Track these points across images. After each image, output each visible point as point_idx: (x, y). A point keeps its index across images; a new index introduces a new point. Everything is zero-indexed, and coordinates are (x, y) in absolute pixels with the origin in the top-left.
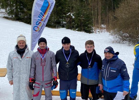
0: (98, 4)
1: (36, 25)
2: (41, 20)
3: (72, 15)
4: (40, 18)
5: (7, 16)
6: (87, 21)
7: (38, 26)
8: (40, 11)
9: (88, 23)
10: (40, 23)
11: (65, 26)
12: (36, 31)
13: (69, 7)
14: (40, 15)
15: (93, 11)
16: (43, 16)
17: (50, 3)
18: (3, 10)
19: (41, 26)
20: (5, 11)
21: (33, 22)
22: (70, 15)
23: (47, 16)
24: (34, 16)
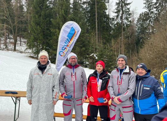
0: (121, 47)
1: (62, 50)
2: (67, 46)
3: (95, 56)
4: (66, 44)
5: (33, 56)
6: (110, 62)
7: (63, 51)
8: (67, 38)
9: (111, 64)
10: (66, 48)
11: (88, 66)
12: (61, 56)
13: (93, 48)
14: (66, 41)
15: (117, 52)
16: (69, 42)
17: (76, 31)
18: (30, 51)
19: (67, 51)
20: (31, 52)
21: (60, 47)
22: (93, 55)
23: (72, 42)
24: (61, 41)
